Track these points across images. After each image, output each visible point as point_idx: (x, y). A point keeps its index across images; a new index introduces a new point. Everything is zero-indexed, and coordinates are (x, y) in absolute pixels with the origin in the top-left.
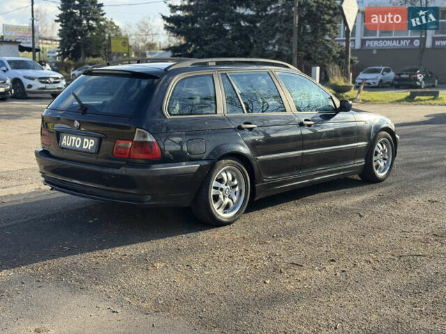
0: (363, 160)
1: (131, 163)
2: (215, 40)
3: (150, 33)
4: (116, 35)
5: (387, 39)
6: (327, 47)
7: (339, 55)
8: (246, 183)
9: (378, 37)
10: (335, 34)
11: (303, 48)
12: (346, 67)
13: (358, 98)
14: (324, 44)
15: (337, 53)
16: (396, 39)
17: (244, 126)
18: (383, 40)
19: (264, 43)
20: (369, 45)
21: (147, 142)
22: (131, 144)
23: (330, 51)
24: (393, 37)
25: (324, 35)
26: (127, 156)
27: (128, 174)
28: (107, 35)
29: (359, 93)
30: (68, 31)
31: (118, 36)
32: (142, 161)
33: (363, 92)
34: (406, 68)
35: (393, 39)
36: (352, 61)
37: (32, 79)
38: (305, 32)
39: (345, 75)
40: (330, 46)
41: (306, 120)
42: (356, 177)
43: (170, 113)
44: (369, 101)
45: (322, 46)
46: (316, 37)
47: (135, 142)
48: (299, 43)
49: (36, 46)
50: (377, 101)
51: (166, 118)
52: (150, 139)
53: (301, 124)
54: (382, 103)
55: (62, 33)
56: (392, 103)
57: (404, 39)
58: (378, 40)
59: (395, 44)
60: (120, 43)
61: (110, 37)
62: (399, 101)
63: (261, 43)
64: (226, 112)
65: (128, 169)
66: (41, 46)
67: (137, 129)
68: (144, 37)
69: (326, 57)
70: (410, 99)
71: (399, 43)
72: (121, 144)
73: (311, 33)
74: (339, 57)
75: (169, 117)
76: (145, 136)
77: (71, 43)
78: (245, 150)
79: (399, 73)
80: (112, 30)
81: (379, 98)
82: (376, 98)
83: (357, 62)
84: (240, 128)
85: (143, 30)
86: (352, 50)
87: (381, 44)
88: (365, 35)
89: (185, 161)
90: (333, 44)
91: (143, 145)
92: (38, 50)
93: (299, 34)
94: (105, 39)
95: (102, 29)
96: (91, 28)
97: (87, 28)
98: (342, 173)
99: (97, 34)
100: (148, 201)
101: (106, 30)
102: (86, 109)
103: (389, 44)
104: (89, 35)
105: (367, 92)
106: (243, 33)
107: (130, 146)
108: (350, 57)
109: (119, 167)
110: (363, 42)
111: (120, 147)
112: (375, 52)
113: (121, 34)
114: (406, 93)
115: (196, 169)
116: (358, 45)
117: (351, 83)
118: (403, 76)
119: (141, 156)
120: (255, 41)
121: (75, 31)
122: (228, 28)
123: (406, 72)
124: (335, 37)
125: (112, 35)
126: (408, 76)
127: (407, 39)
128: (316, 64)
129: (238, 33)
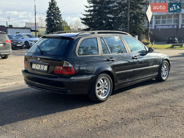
0: (157, 72)
1: (62, 76)
2: (99, 26)
3: (79, 25)
4: (66, 26)
5: (164, 25)
6: (141, 28)
7: (145, 31)
8: (111, 83)
9: (161, 25)
10: (143, 24)
11: (131, 29)
12: (148, 36)
13: (152, 47)
14: (139, 27)
15: (144, 30)
16: (168, 25)
17: (110, 59)
18: (163, 25)
19: (117, 27)
20: (158, 28)
21: (69, 67)
22: (62, 68)
23: (142, 30)
24: (167, 24)
25: (139, 24)
26: (60, 73)
27: (61, 81)
28: (63, 26)
29: (152, 45)
30: (49, 25)
31: (67, 26)
32: (67, 75)
33: (154, 45)
34: (172, 36)
35: (166, 25)
36: (150, 33)
37: (32, 41)
38: (133, 23)
39: (147, 39)
40: (142, 28)
41: (135, 56)
42: (154, 79)
43: (79, 54)
44: (156, 48)
45: (139, 28)
46: (136, 25)
47: (64, 67)
48: (130, 27)
49: (37, 30)
50: (159, 48)
51: (77, 56)
52: (70, 65)
53: (133, 58)
54: (161, 49)
55: (47, 25)
56: (165, 49)
57: (170, 25)
58: (161, 26)
59: (167, 27)
60: (67, 28)
61: (64, 26)
62: (168, 48)
63: (116, 27)
64: (102, 53)
65: (61, 79)
66: (39, 30)
67: (65, 61)
68: (77, 26)
69: (140, 32)
70: (172, 47)
71: (169, 27)
72: (58, 68)
73: (134, 23)
74: (145, 32)
75: (78, 56)
76: (68, 64)
77: (50, 28)
78: (110, 69)
79: (168, 37)
80: (65, 24)
81: (160, 47)
82: (159, 47)
83: (152, 34)
84: (108, 60)
85: (77, 24)
86: (150, 30)
87: (162, 27)
88: (156, 24)
89: (85, 75)
90: (143, 27)
91: (67, 68)
92: (37, 31)
93: (130, 24)
94: (62, 27)
95: (61, 23)
96: (57, 23)
97: (56, 23)
98: (149, 78)
99: (59, 25)
100: (70, 93)
101: (63, 24)
102: (43, 52)
103: (165, 27)
104: (56, 26)
105: (156, 45)
106: (110, 24)
107: (61, 69)
108: (149, 32)
109: (57, 77)
110: (155, 26)
111: (57, 69)
112: (160, 30)
113: (68, 25)
114: (171, 45)
115: (90, 78)
116: (153, 28)
117: (149, 42)
118: (170, 39)
119: (67, 73)
120: (114, 27)
121: (52, 24)
122: (104, 22)
123: (171, 37)
124: (144, 25)
125: (65, 26)
126: (172, 39)
127: (172, 25)
128: (136, 35)
129: (108, 24)
